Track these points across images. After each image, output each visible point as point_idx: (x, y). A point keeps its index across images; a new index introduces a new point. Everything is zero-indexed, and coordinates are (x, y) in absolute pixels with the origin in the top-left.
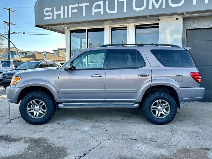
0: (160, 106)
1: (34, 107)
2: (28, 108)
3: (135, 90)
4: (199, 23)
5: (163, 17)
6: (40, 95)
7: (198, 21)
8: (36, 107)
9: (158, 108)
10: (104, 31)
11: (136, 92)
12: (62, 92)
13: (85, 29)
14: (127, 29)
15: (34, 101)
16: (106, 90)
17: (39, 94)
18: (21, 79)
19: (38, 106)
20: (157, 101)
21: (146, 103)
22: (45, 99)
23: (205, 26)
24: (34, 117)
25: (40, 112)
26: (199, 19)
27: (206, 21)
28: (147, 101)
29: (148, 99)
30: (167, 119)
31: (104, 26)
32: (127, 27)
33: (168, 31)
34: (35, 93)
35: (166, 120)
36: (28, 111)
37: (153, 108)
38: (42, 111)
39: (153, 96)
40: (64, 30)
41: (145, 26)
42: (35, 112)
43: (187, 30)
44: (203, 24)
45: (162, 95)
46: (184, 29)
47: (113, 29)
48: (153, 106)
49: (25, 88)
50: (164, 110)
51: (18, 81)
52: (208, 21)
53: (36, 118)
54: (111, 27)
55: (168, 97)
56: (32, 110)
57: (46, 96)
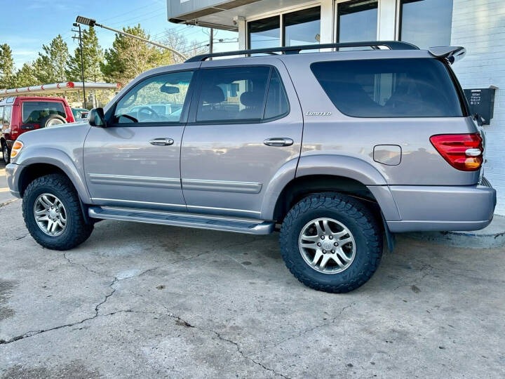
0: (327, 237)
3: (256, 184)
9: (321, 241)
20: (317, 222)
30: (343, 278)
35: (342, 280)
37: (305, 242)
39: (303, 206)
45: (329, 203)
50: (340, 251)
55: (347, 211)
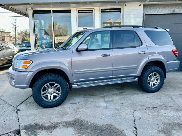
1: (48, 90)
2: (42, 92)
4: (154, 9)
5: (129, 3)
6: (56, 77)
7: (154, 8)
8: (50, 90)
10: (70, 13)
11: (136, 68)
12: (76, 73)
13: (51, 10)
14: (93, 12)
15: (48, 84)
16: (114, 67)
17: (54, 77)
18: (31, 62)
19: (52, 89)
21: (144, 76)
22: (61, 80)
23: (159, 12)
24: (49, 100)
25: (55, 94)
26: (154, 7)
27: (160, 9)
28: (145, 75)
29: (146, 73)
31: (70, 8)
32: (93, 10)
33: (132, 15)
34: (50, 76)
36: (42, 95)
38: (56, 93)
40: (27, 10)
41: (108, 11)
42: (49, 96)
43: (145, 15)
44: (157, 10)
46: (143, 14)
47: (79, 11)
48: (149, 78)
49: (39, 72)
51: (28, 65)
52: (161, 8)
53: (50, 101)
54: (77, 10)
56: (46, 93)
57: (61, 78)
